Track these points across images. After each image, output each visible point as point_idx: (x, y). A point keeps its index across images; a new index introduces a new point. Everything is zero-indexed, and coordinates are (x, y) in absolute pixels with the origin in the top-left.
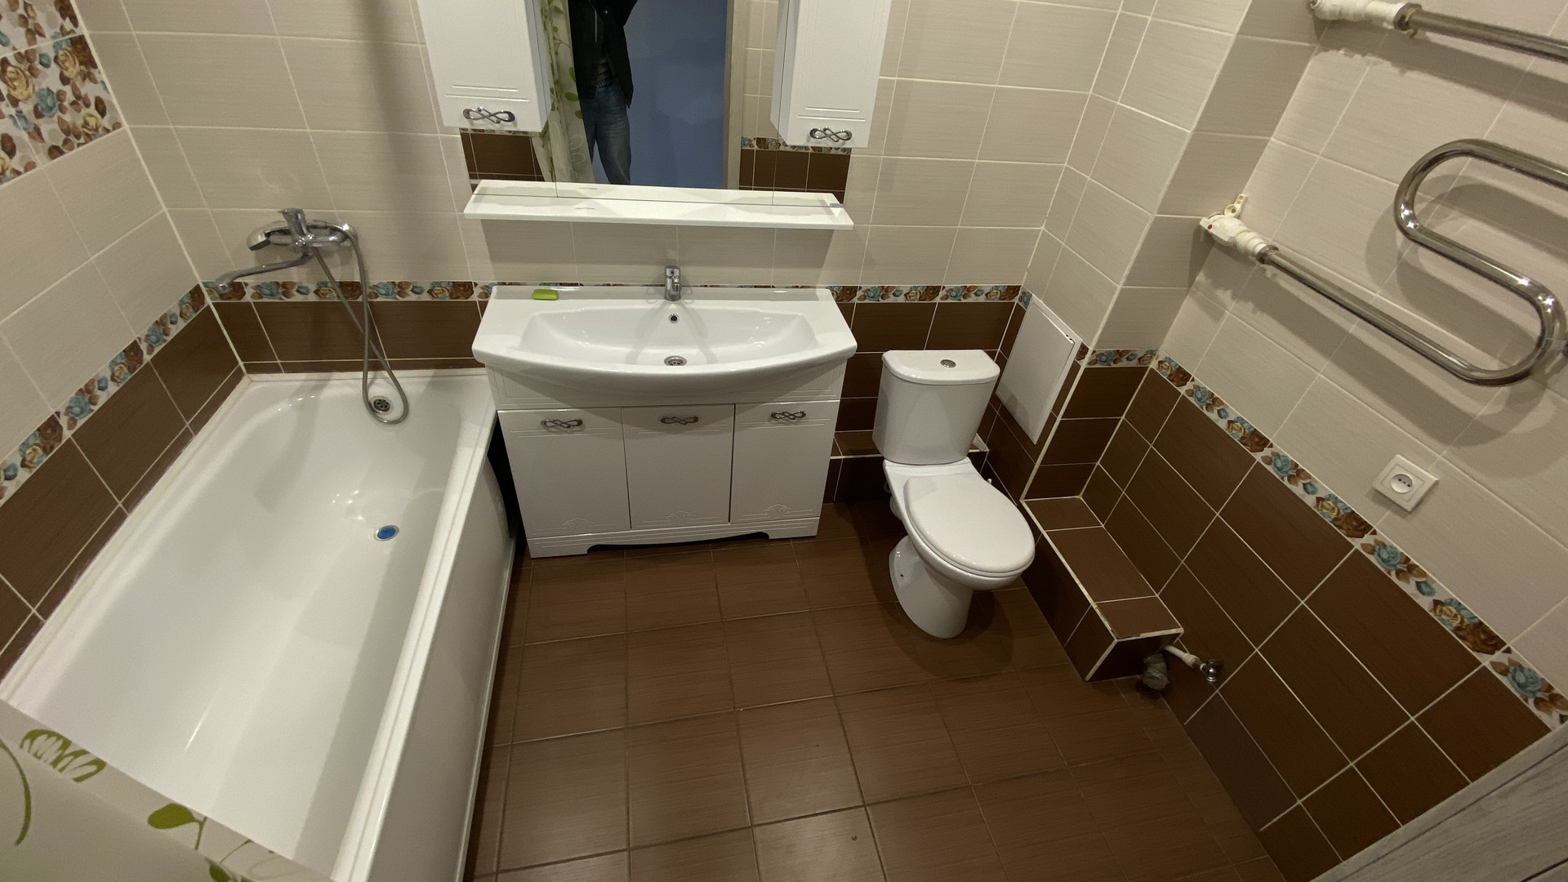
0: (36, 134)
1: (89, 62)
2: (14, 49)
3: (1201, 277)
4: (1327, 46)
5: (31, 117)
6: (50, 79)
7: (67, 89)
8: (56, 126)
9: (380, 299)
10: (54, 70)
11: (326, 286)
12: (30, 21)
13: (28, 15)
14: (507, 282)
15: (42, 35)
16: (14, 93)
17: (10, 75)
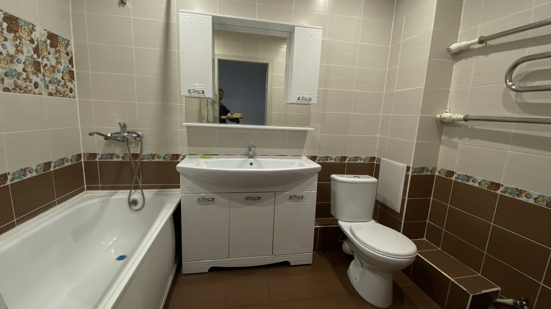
0: (47, 87)
1: (73, 78)
2: (51, 63)
3: (443, 137)
4: (458, 60)
5: (48, 82)
6: (59, 76)
7: (63, 81)
8: (54, 88)
9: (145, 160)
10: (61, 75)
11: (127, 155)
12: (59, 60)
13: (59, 58)
14: (192, 154)
15: (61, 64)
16: (45, 74)
17: (46, 68)
